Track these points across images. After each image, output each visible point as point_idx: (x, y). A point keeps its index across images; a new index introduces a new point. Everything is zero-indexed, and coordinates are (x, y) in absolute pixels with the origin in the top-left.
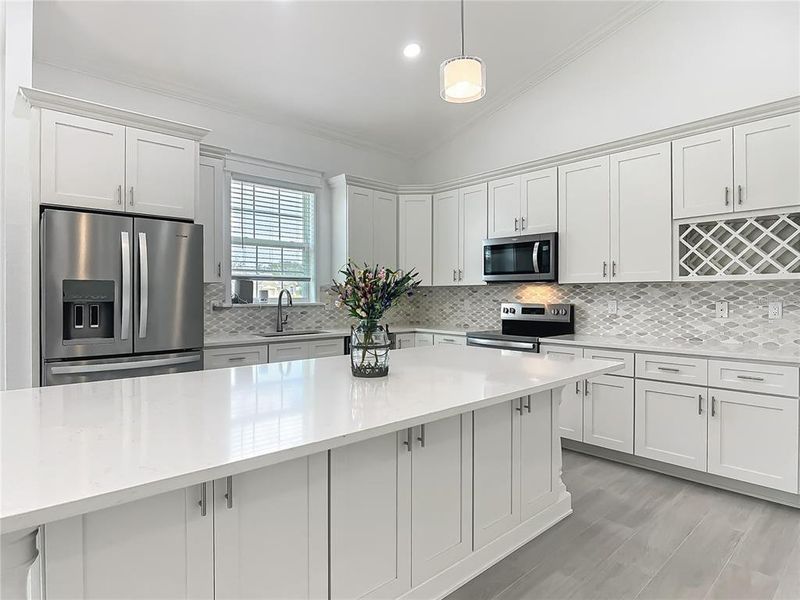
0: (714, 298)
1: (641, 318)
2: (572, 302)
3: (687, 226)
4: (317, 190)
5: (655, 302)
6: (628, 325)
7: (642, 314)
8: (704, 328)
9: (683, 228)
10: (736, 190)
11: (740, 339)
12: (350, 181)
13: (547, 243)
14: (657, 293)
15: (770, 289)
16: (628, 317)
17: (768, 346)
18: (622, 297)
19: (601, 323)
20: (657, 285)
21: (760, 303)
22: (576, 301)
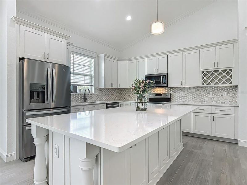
0: (209, 91)
1: (189, 97)
2: (170, 92)
3: (204, 72)
4: (95, 58)
5: (193, 92)
6: (186, 99)
7: (190, 95)
8: (207, 99)
9: (203, 72)
10: (217, 63)
11: (216, 101)
12: (106, 56)
13: (165, 76)
14: (194, 90)
15: (223, 88)
16: (186, 96)
17: (223, 103)
18: (184, 91)
19: (178, 98)
20: (194, 88)
21: (221, 92)
22: (171, 92)
